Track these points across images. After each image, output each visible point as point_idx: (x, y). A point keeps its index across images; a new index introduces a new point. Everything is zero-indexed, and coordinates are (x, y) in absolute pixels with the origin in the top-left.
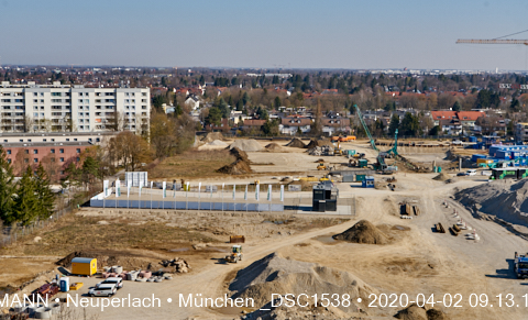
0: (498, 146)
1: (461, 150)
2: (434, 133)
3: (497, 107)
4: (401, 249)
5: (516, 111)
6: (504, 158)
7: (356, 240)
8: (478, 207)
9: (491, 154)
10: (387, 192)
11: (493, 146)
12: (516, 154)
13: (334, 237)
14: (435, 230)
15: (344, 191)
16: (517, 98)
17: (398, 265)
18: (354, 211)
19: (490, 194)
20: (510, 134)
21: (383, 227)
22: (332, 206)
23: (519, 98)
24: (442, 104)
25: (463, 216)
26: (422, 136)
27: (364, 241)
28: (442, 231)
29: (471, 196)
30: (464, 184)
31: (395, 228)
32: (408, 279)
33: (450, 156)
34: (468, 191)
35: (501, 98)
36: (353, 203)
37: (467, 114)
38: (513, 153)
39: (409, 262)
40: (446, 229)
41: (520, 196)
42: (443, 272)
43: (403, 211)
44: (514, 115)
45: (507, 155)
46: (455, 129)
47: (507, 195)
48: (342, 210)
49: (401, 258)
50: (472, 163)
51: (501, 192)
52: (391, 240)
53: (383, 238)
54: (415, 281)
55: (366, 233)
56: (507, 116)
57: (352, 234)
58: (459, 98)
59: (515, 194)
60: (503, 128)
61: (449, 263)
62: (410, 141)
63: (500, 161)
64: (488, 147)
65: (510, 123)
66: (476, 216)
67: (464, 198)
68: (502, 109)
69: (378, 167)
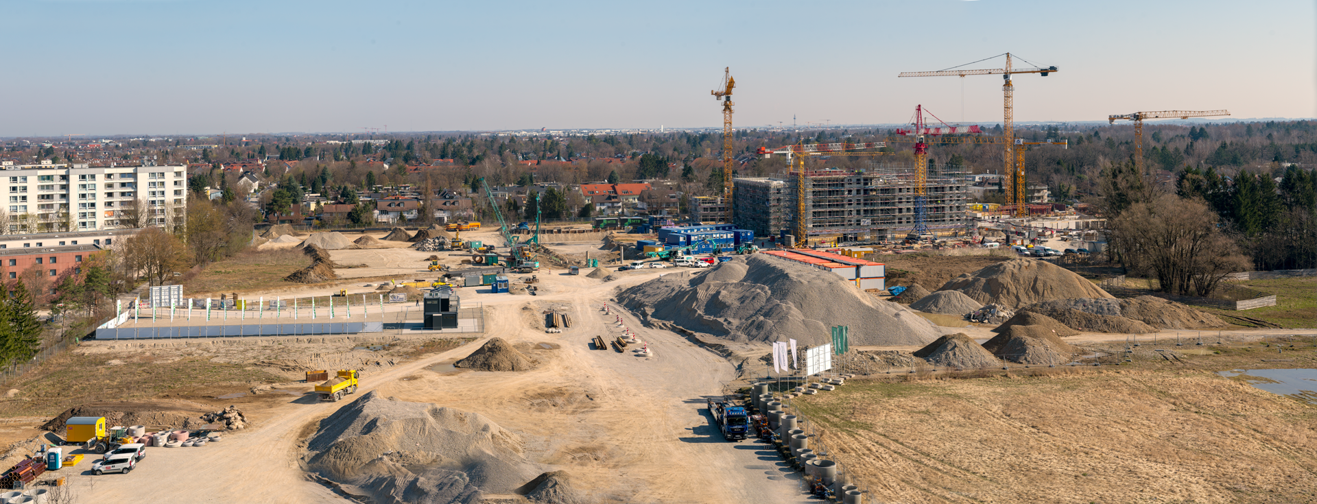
0: (670, 228)
1: (623, 237)
2: (585, 213)
3: (665, 176)
4: (548, 375)
5: (690, 180)
6: (678, 244)
7: (487, 366)
8: (649, 311)
9: (662, 239)
10: (526, 298)
11: (664, 228)
12: (693, 238)
13: (457, 364)
14: (593, 346)
15: (467, 299)
16: (689, 164)
17: (545, 398)
18: (482, 327)
19: (663, 294)
20: (684, 211)
21: (522, 346)
22: (451, 321)
23: (692, 164)
24: (594, 175)
25: (630, 324)
26: (570, 218)
27: (497, 368)
28: (603, 347)
29: (638, 297)
30: (628, 280)
31: (539, 346)
32: (560, 417)
33: (608, 244)
34: (634, 290)
35: (670, 164)
36: (480, 314)
37: (627, 186)
38: (689, 237)
39: (560, 392)
40: (608, 343)
41: (702, 293)
42: (607, 404)
43: (550, 322)
44: (688, 185)
45: (681, 239)
46: (613, 208)
47: (685, 293)
48: (466, 325)
49: (549, 388)
50: (637, 252)
51: (677, 289)
52: (534, 364)
53: (524, 363)
54: (570, 420)
55: (500, 356)
56: (679, 188)
57: (481, 358)
58: (616, 165)
59: (695, 292)
60: (674, 203)
61: (614, 391)
62: (553, 226)
63: (674, 248)
64: (656, 229)
65: (683, 197)
66: (647, 324)
67: (630, 300)
68: (673, 179)
69: (514, 262)
